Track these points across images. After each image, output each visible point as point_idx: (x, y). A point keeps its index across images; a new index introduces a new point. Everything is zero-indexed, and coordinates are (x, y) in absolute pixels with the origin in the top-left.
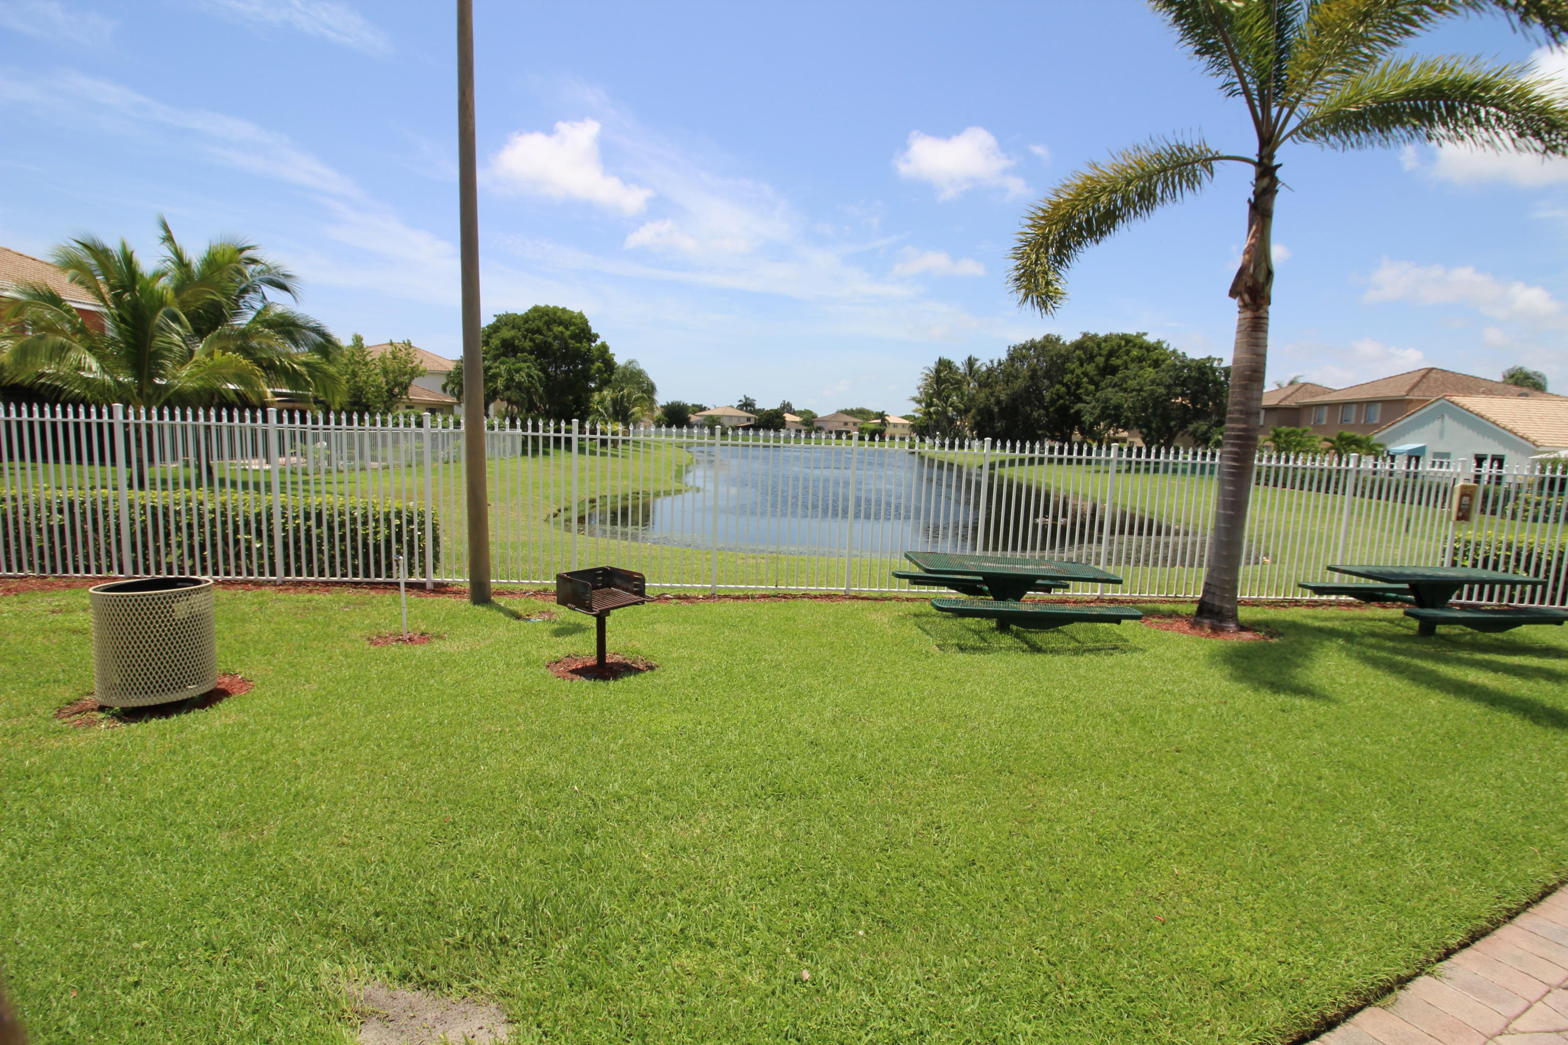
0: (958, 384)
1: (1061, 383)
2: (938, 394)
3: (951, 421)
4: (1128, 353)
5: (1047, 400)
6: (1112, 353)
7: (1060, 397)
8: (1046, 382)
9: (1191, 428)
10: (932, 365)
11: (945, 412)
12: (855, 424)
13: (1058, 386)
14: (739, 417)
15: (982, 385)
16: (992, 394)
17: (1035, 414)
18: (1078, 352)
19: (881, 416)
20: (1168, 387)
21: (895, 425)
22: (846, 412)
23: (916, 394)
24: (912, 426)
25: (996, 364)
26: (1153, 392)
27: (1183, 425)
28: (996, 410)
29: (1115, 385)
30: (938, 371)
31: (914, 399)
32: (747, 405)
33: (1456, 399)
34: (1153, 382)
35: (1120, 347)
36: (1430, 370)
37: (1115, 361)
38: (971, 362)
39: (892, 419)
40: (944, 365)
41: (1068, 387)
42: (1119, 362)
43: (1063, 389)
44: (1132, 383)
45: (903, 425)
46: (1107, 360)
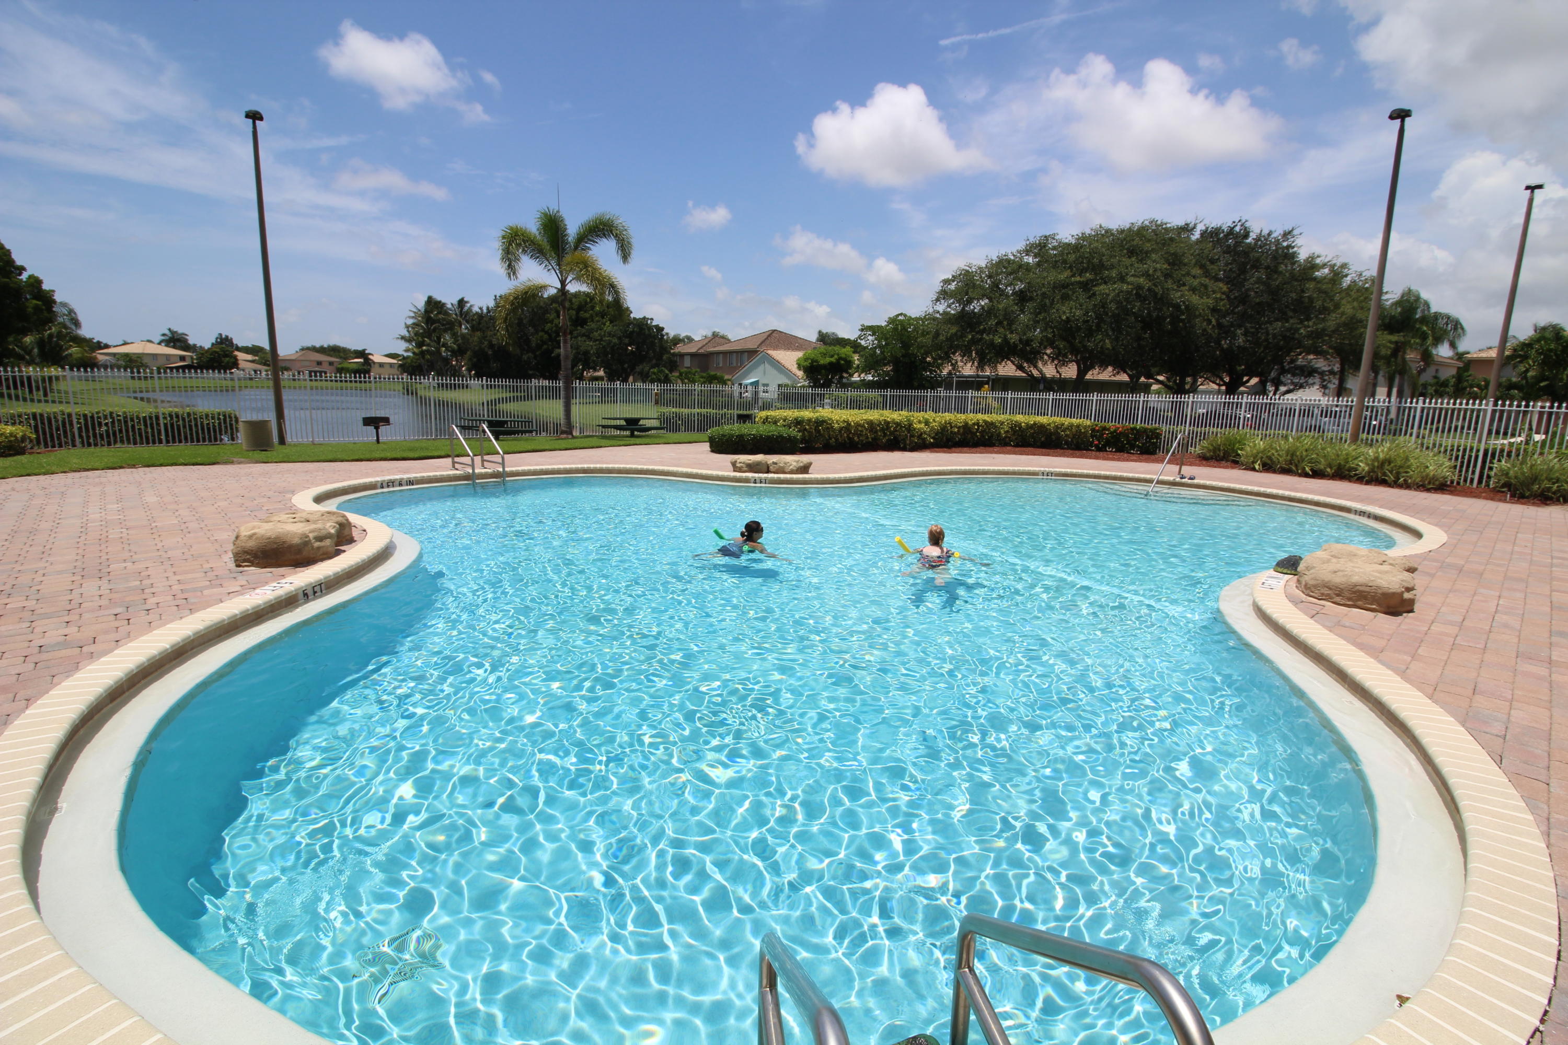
0: (450, 326)
1: (543, 330)
2: (428, 333)
3: (446, 361)
4: (593, 308)
5: (534, 345)
6: (581, 308)
7: (544, 343)
8: (531, 329)
9: (638, 369)
10: (421, 303)
11: (438, 352)
12: (331, 364)
13: (541, 334)
14: (168, 357)
15: (474, 329)
16: (485, 337)
17: (525, 357)
18: (554, 305)
19: (362, 354)
20: (620, 338)
21: (381, 365)
22: (314, 349)
23: (405, 333)
24: (400, 366)
25: (485, 311)
26: (610, 342)
27: (633, 368)
28: (490, 352)
29: (583, 335)
30: (427, 312)
31: (403, 338)
32: (175, 340)
33: (770, 352)
34: (610, 334)
35: (586, 303)
36: (774, 331)
37: (583, 314)
38: (462, 302)
39: (377, 358)
40: (433, 305)
41: (550, 335)
42: (587, 315)
43: (546, 336)
44: (596, 334)
45: (391, 365)
46: (578, 313)
